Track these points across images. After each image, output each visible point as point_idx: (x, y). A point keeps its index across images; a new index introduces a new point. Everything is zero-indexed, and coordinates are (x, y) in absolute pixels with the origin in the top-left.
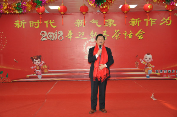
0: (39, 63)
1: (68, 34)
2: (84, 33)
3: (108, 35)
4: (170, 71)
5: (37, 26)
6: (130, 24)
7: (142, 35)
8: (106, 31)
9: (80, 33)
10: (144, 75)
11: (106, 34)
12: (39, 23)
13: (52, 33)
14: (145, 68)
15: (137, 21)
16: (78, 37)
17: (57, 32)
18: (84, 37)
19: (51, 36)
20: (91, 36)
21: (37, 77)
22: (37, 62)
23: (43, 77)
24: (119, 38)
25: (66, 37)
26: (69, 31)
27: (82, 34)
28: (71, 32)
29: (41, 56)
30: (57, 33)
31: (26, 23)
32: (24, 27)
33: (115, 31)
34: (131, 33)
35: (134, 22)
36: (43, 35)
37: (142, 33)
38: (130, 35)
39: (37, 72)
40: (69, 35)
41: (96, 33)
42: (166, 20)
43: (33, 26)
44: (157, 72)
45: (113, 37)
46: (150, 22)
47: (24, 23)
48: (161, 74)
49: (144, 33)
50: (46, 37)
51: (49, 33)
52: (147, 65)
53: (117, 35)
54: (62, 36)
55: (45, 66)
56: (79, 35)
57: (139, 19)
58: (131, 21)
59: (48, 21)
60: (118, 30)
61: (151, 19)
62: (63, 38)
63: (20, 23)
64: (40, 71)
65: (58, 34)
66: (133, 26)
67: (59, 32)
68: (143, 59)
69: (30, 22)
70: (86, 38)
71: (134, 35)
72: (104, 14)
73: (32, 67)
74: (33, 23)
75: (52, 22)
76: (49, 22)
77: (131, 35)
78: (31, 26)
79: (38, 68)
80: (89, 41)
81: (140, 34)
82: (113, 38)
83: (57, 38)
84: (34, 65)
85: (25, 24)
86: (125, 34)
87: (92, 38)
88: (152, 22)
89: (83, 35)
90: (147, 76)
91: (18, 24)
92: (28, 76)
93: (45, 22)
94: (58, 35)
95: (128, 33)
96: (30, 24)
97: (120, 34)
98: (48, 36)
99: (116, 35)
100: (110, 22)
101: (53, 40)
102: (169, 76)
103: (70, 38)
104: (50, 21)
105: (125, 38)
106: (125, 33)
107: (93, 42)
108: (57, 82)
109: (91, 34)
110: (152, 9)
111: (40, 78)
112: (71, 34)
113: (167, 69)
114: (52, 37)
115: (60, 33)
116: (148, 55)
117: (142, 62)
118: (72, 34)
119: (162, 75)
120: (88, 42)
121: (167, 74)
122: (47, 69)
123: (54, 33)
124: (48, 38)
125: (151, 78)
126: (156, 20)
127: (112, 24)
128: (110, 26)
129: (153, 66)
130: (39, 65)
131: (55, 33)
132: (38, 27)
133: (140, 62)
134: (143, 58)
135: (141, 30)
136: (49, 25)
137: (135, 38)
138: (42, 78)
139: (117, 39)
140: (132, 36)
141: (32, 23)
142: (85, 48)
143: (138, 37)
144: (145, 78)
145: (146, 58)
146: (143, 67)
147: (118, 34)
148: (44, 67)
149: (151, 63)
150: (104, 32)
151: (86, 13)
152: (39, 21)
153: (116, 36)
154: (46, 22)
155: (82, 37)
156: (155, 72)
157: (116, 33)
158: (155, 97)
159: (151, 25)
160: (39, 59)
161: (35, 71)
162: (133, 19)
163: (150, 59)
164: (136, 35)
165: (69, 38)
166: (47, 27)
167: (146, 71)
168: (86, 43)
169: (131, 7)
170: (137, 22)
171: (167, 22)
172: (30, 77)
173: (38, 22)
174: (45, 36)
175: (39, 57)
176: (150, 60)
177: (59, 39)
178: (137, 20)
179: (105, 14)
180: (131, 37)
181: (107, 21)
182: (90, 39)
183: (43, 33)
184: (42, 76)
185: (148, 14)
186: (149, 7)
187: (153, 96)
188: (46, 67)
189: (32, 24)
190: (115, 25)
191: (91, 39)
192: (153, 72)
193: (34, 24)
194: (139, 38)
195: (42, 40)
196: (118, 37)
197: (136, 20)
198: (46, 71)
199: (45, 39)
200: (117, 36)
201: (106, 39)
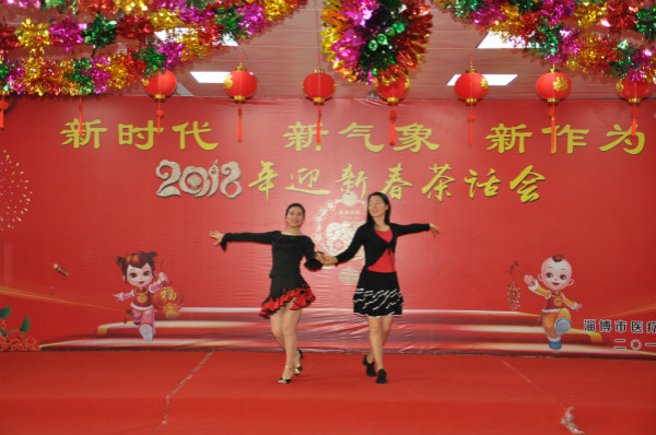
0: (148, 279)
1: (260, 175)
2: (318, 171)
3: (406, 183)
4: (638, 327)
5: (144, 142)
6: (490, 142)
7: (534, 187)
8: (399, 168)
9: (303, 174)
10: (541, 339)
11: (399, 180)
12: (155, 133)
13: (201, 171)
14: (544, 311)
15: (514, 135)
16: (297, 185)
17: (219, 166)
18: (317, 186)
19: (194, 181)
20: (345, 183)
21: (136, 334)
22: (139, 276)
23: (159, 334)
24: (449, 194)
25: (251, 185)
26: (263, 163)
27: (312, 178)
28: (272, 167)
29: (154, 254)
30: (220, 169)
31: (104, 130)
32: (97, 145)
33: (435, 169)
34: (493, 180)
35: (504, 138)
36: (166, 175)
37: (533, 180)
38: (488, 185)
39: (137, 315)
40: (261, 180)
41: (364, 175)
42: (626, 134)
43: (130, 142)
44: (590, 328)
45: (425, 190)
46: (563, 140)
47: (97, 131)
48: (603, 334)
49: (541, 177)
50: (176, 184)
51: (189, 170)
52: (551, 300)
53: (441, 184)
54: (237, 183)
55: (169, 294)
56: (301, 181)
57: (523, 126)
58: (494, 133)
59: (186, 125)
60: (447, 167)
61: (567, 129)
62: (239, 191)
63: (83, 131)
64: (148, 310)
65: (220, 173)
66: (501, 150)
67: (225, 166)
68: (536, 277)
69: (121, 127)
70: (327, 192)
71: (503, 185)
72: (390, 104)
73: (120, 296)
74: (132, 129)
75: (200, 127)
76: (190, 128)
77: (493, 184)
78: (122, 142)
79: (142, 298)
80: (337, 201)
81: (526, 183)
82: (428, 193)
83: (218, 190)
84: (128, 287)
85: (101, 133)
86: (472, 181)
87: (348, 191)
88: (571, 138)
89: (315, 179)
90: (551, 340)
91: (76, 133)
92: (104, 327)
93: (176, 129)
94: (222, 177)
95: (483, 178)
96: (121, 134)
97: (451, 179)
98: (183, 179)
99: (437, 184)
100: (415, 136)
101: (200, 195)
102: (636, 345)
103: (266, 189)
104: (196, 124)
105: (472, 195)
106: (471, 176)
107: (349, 209)
108: (211, 354)
109: (344, 177)
110: (568, 91)
111: (147, 337)
112: (271, 174)
113: (628, 319)
114: (200, 186)
115: (228, 169)
116: (556, 261)
117: (532, 289)
118: (275, 175)
119: (607, 341)
120: (330, 206)
121: (629, 336)
122: (175, 302)
123: (207, 169)
124: (186, 189)
125: (566, 348)
126: (586, 132)
127: (423, 144)
128: (415, 150)
129: (575, 306)
130: (145, 289)
131: (211, 169)
132: (149, 145)
133: (525, 286)
134: (536, 273)
135: (530, 167)
136: (190, 138)
137: (507, 196)
138: (156, 336)
139: (440, 197)
140: (496, 188)
141: (126, 130)
142: (319, 228)
143: (519, 192)
144: (545, 348)
145: (549, 275)
146: (536, 308)
147: (444, 179)
148: (163, 294)
149: (567, 291)
150: (391, 170)
151: (326, 100)
152: (155, 126)
153: (436, 189)
154: (180, 128)
155: (310, 186)
156: (581, 327)
157: (439, 176)
158: (576, 421)
159: (570, 151)
160: (147, 267)
161: (130, 311)
162: (501, 126)
163: (562, 277)
164: (513, 185)
165: (261, 188)
166: (183, 146)
167: (548, 322)
168: (324, 212)
169: (490, 84)
170: (518, 138)
171: (628, 142)
172: (111, 334)
173: (151, 129)
174: (175, 180)
175: (146, 258)
176: (563, 283)
177: (223, 191)
178: (517, 131)
179: (396, 104)
180: (493, 193)
181: (405, 130)
182: (340, 196)
183: (166, 169)
184: (158, 329)
185: (552, 111)
186: (555, 84)
187: (568, 415)
188: (172, 295)
189: (127, 133)
190: (433, 147)
191: (345, 196)
192: (572, 326)
193: (135, 135)
194: (524, 199)
195: (161, 194)
196: (444, 190)
197: (513, 129)
198: (170, 310)
199: (172, 191)
200: (440, 188)
201: (399, 196)
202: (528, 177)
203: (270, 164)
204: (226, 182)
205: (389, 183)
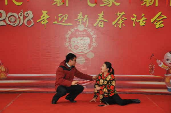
1: (42, 17)
2: (67, 15)
3: (105, 20)
7: (162, 21)
8: (102, 14)
9: (61, 16)
10: (164, 87)
11: (102, 19)
13: (15, 15)
14: (165, 75)
16: (58, 21)
17: (24, 13)
18: (66, 22)
19: (12, 19)
20: (79, 21)
24: (124, 25)
25: (38, 21)
27: (64, 18)
28: (47, 13)
30: (24, 14)
33: (118, 14)
34: (144, 18)
37: (162, 18)
38: (141, 21)
40: (42, 19)
41: (87, 17)
45: (114, 23)
49: (165, 17)
50: (4, 20)
51: (10, 14)
52: (168, 71)
53: (121, 20)
54: (32, 20)
56: (60, 19)
60: (123, 13)
62: (32, 24)
65: (24, 16)
66: (147, 5)
67: (26, 13)
70: (71, 24)
71: (148, 21)
77: (144, 20)
80: (76, 28)
81: (158, 20)
82: (115, 25)
83: (23, 23)
86: (134, 19)
87: (80, 24)
89: (66, 19)
90: (169, 88)
94: (25, 17)
95: (139, 18)
97: (125, 18)
98: (7, 18)
99: (119, 20)
101: (15, 25)
105: (134, 25)
106: (134, 17)
107: (81, 32)
108: (20, 94)
109: (79, 18)
112: (47, 17)
114: (15, 21)
115: (27, 14)
117: (160, 66)
118: (49, 17)
120: (73, 30)
122: (5, 72)
123: (18, 14)
124: (8, 23)
127: (113, 3)
128: (109, 6)
131: (20, 14)
133: (157, 65)
134: (162, 58)
135: (160, 12)
137: (150, 25)
139: (120, 26)
140: (145, 22)
142: (68, 40)
143: (155, 24)
144: (166, 91)
145: (168, 60)
146: (162, 74)
147: (122, 19)
150: (99, 15)
153: (118, 23)
155: (64, 21)
157: (120, 17)
164: (152, 20)
165: (42, 23)
166: (6, 3)
167: (167, 80)
168: (70, 33)
174: (4, 18)
177: (26, 23)
180: (143, 24)
182: (77, 26)
188: (3, 69)
190: (117, 4)
191: (79, 26)
194: (157, 27)
196: (122, 23)
199: (2, 23)
200: (120, 22)
201: (102, 26)
202: (159, 17)
203: (46, 12)
204: (27, 20)
205: (98, 20)
